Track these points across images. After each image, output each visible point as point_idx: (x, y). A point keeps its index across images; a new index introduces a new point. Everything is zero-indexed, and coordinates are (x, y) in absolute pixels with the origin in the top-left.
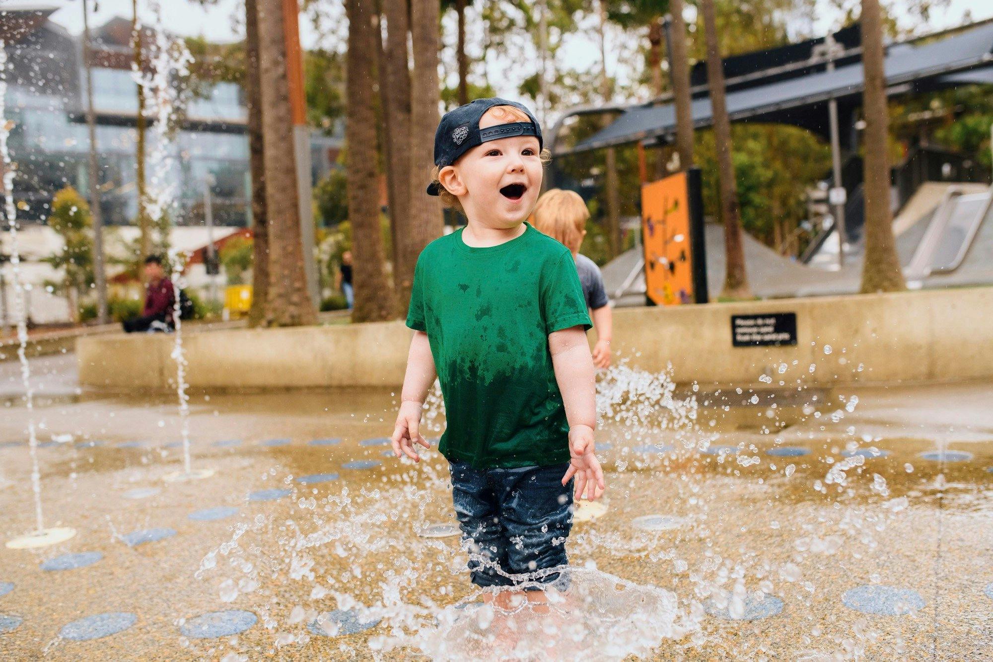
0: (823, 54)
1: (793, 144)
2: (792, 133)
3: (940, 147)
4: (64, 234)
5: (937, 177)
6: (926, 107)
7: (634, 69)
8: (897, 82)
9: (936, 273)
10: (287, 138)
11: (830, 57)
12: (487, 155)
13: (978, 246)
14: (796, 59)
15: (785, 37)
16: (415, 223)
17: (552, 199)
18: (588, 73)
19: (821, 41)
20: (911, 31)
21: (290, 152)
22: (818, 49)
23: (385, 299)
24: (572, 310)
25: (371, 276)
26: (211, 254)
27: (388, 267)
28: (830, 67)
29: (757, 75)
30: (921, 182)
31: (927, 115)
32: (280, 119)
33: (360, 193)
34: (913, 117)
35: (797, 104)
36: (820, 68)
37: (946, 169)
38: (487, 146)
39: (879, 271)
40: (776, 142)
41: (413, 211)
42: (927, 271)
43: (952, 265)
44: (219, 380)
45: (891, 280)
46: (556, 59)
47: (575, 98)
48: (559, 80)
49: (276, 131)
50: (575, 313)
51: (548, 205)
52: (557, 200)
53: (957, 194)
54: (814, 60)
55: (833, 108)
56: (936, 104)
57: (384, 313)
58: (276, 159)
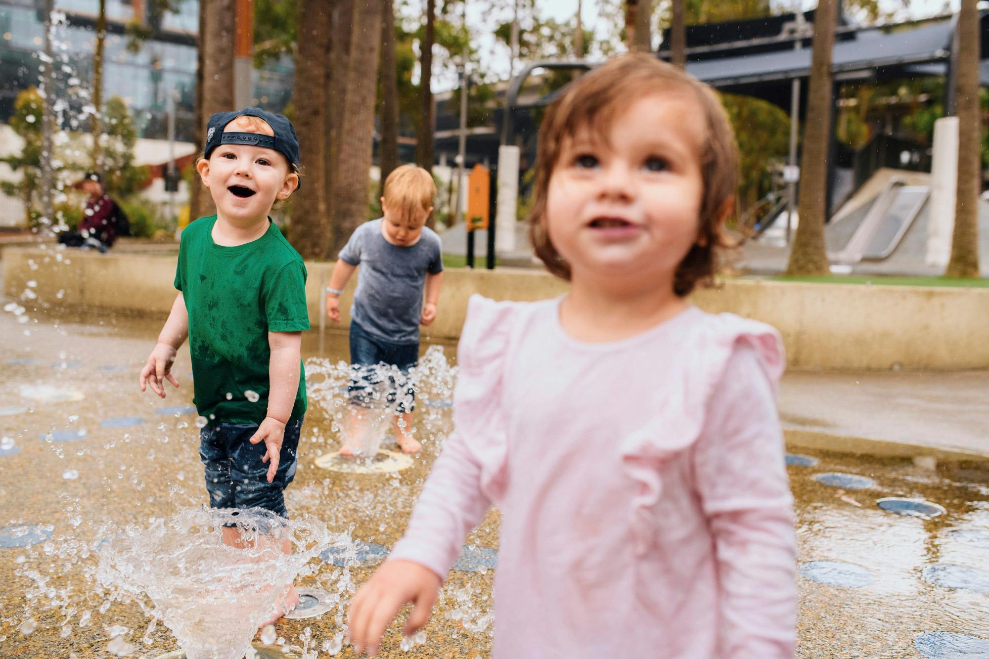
0: (792, 32)
1: (763, 117)
2: (762, 106)
3: (901, 135)
4: (25, 136)
5: (894, 164)
6: (894, 93)
7: (616, 25)
8: (859, 67)
9: (865, 260)
10: (228, 70)
11: (797, 36)
12: (224, 156)
13: (912, 237)
14: (763, 35)
15: (767, 8)
16: (343, 167)
17: (403, 175)
18: (567, 24)
19: (791, 17)
20: (891, 15)
21: (229, 84)
22: (788, 26)
23: (319, 236)
24: (283, 317)
25: (307, 212)
26: (171, 171)
27: (322, 207)
28: (798, 46)
29: (724, 46)
30: (877, 167)
31: (893, 100)
32: (221, 51)
33: (304, 129)
34: (883, 101)
35: (755, 80)
36: (787, 46)
37: (905, 157)
38: (224, 148)
39: (805, 254)
40: (745, 112)
41: (343, 156)
42: (858, 257)
43: (884, 253)
44: (138, 302)
45: (815, 263)
46: (534, 8)
47: (550, 49)
48: (536, 29)
49: (217, 62)
50: (285, 320)
51: (399, 180)
52: (407, 178)
53: (899, 184)
54: (783, 37)
55: (796, 86)
56: (903, 91)
57: (317, 250)
58: (215, 90)
